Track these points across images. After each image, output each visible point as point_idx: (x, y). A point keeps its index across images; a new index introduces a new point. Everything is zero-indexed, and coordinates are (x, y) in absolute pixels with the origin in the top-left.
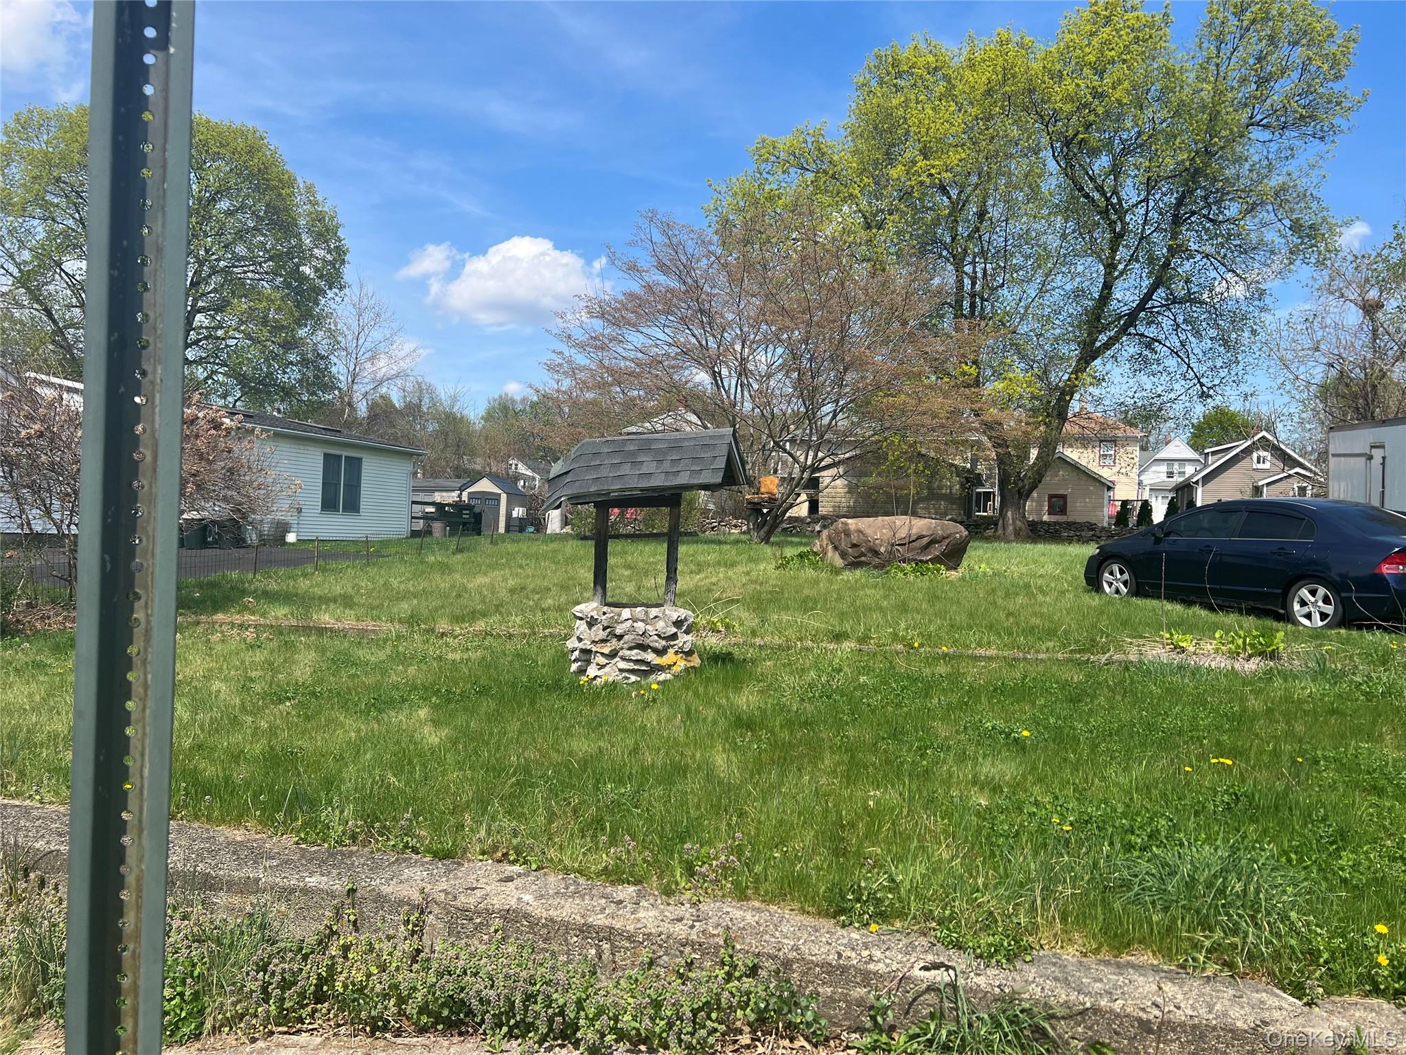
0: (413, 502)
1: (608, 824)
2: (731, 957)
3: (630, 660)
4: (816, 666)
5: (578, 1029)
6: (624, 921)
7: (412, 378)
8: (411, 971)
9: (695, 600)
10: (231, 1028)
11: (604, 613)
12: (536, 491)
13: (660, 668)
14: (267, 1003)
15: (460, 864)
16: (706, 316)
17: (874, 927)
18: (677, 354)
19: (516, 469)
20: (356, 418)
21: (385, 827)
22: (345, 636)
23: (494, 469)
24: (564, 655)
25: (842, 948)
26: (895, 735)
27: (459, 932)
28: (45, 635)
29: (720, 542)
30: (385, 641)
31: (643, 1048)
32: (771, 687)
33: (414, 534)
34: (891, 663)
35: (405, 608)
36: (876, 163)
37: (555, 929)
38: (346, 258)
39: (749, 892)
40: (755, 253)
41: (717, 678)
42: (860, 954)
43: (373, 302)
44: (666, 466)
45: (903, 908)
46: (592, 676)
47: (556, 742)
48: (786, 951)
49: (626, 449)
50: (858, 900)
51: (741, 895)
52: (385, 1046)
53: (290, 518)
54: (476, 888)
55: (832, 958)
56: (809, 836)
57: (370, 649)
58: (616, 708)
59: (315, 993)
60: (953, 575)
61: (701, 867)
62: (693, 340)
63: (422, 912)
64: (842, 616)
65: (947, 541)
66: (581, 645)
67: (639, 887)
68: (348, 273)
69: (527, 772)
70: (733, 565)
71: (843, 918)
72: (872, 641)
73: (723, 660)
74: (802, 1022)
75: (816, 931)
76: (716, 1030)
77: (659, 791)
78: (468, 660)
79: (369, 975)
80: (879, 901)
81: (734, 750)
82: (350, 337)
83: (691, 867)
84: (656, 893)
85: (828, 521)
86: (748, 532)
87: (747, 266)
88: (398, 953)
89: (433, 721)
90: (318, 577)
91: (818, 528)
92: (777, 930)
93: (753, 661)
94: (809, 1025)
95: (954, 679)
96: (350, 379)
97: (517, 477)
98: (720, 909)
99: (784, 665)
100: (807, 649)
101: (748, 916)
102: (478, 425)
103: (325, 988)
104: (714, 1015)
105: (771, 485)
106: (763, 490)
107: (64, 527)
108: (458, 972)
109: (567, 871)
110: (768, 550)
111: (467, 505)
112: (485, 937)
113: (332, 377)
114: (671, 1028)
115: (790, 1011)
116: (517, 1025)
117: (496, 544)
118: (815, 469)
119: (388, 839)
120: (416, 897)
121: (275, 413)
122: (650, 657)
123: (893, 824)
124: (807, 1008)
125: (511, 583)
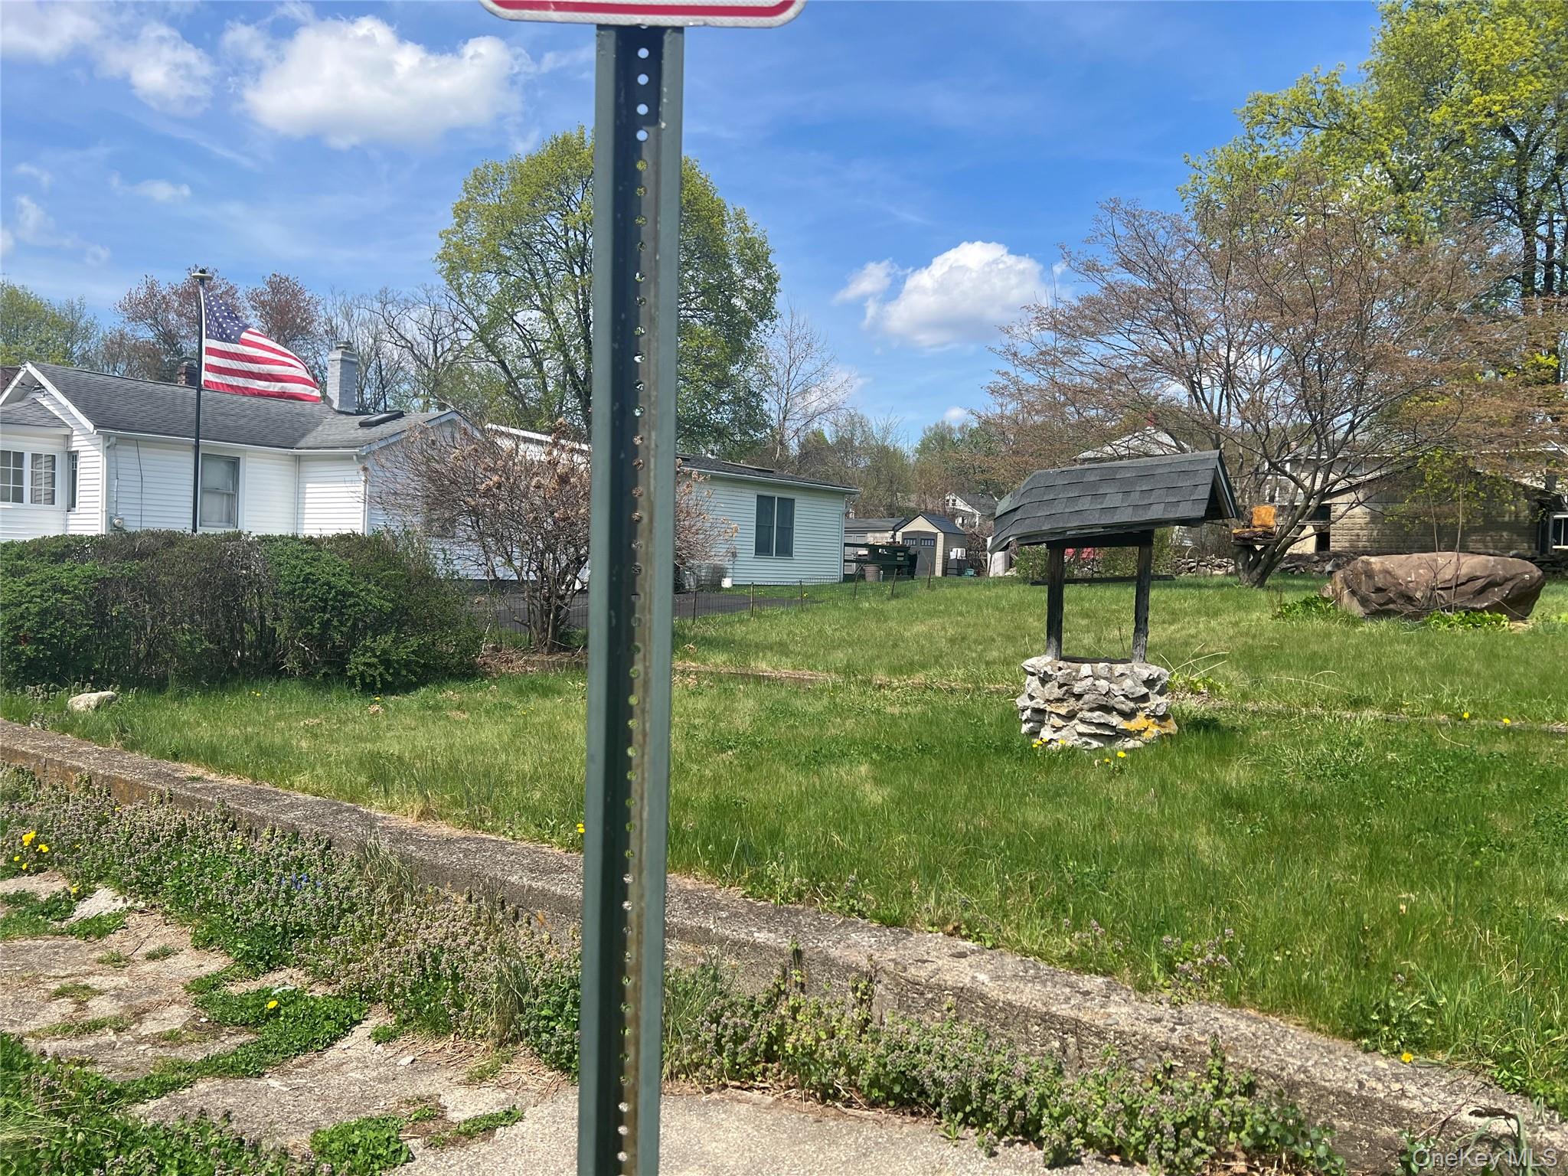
0: (846, 545)
1: (1071, 905)
2: (1221, 1069)
3: (1092, 723)
4: (1328, 737)
5: (1040, 1127)
6: (1091, 1014)
7: (844, 411)
8: (860, 1041)
9: (1169, 656)
10: (687, 1076)
11: (1060, 669)
12: (977, 529)
13: (1127, 734)
14: (721, 1055)
15: (909, 934)
16: (1183, 318)
17: (1407, 1057)
18: (1146, 364)
19: (954, 505)
20: (788, 456)
21: (830, 887)
22: (782, 684)
23: (930, 507)
24: (1014, 714)
25: (1365, 1076)
26: (1435, 827)
27: (910, 1006)
28: (510, 678)
29: (1199, 586)
30: (822, 691)
31: (1116, 1158)
32: (1268, 761)
33: (847, 578)
34: (1430, 737)
35: (840, 657)
36: (1410, 108)
37: (1014, 1015)
38: (777, 286)
39: (1243, 998)
40: (1244, 237)
41: (1198, 747)
42: (1388, 1087)
43: (804, 331)
44: (1135, 498)
45: (1447, 1037)
46: (1046, 739)
47: (1008, 810)
48: (1292, 1071)
49: (1085, 480)
50: (1386, 1022)
51: (1233, 1001)
52: (837, 1115)
53: (727, 564)
54: (927, 961)
55: (1351, 1087)
56: (1320, 940)
57: (807, 699)
58: (1076, 776)
59: (765, 1051)
60: (1520, 627)
61: (1182, 963)
62: (1165, 346)
63: (871, 981)
64: (1362, 677)
65: (1511, 584)
66: (1033, 704)
67: (1109, 979)
68: (780, 302)
69: (978, 841)
70: (1216, 613)
71: (1365, 1041)
72: (1403, 710)
73: (1207, 727)
74: (1311, 1158)
75: (1330, 1052)
76: (1203, 1151)
77: (1130, 874)
78: (908, 715)
79: (818, 1040)
80: (1413, 1027)
81: (1222, 834)
82: (781, 372)
83: (1170, 963)
84: (1129, 987)
85: (1343, 559)
86: (1237, 572)
87: (1234, 253)
88: (846, 1022)
89: (875, 779)
90: (754, 624)
91: (1328, 568)
92: (1279, 1045)
93: (1245, 731)
94: (1320, 1161)
95: (1521, 760)
96: (781, 416)
97: (955, 514)
98: (1207, 1013)
99: (1285, 736)
100: (1315, 717)
101: (1243, 1025)
102: (913, 459)
103: (775, 1048)
104: (1201, 1134)
105: (1265, 516)
106: (1255, 522)
107: (524, 573)
108: (910, 1048)
109: (1025, 952)
110: (1262, 595)
111: (902, 546)
112: (938, 1015)
113: (763, 414)
114: (1149, 1142)
115: (1296, 1142)
116: (973, 1113)
117: (934, 589)
118: (1325, 494)
119: (834, 900)
120: (865, 965)
121: (709, 455)
122: (1115, 720)
123: (1434, 935)
124: (1319, 1141)
125: (951, 632)
